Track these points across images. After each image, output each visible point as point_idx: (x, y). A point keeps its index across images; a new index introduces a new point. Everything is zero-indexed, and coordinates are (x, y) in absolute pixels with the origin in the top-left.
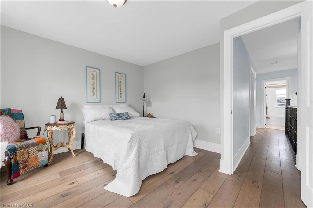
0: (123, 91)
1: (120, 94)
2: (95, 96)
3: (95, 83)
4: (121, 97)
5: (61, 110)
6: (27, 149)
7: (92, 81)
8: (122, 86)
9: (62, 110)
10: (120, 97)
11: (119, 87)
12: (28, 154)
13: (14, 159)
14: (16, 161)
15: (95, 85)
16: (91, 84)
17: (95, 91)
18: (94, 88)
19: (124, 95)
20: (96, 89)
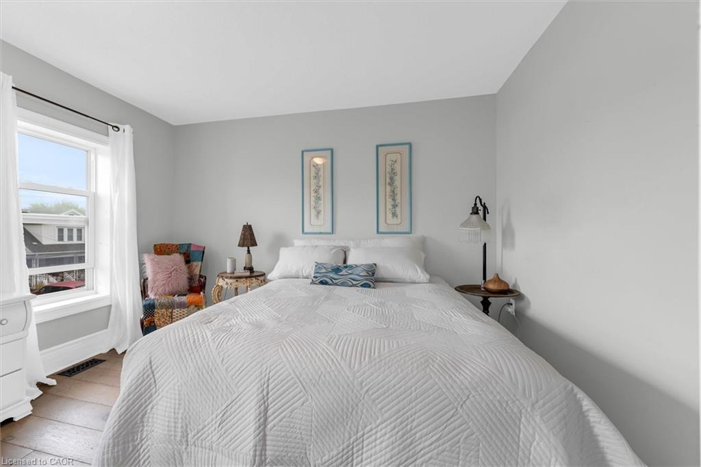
0: (401, 198)
1: (389, 206)
2: (321, 216)
3: (320, 187)
4: (394, 215)
5: (246, 248)
6: (170, 310)
7: (313, 181)
8: (397, 183)
9: (248, 248)
10: (389, 215)
11: (388, 188)
12: (172, 318)
13: (148, 321)
14: (152, 324)
15: (321, 191)
16: (312, 189)
17: (320, 204)
18: (318, 198)
19: (403, 210)
20: (322, 199)
